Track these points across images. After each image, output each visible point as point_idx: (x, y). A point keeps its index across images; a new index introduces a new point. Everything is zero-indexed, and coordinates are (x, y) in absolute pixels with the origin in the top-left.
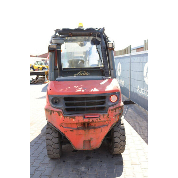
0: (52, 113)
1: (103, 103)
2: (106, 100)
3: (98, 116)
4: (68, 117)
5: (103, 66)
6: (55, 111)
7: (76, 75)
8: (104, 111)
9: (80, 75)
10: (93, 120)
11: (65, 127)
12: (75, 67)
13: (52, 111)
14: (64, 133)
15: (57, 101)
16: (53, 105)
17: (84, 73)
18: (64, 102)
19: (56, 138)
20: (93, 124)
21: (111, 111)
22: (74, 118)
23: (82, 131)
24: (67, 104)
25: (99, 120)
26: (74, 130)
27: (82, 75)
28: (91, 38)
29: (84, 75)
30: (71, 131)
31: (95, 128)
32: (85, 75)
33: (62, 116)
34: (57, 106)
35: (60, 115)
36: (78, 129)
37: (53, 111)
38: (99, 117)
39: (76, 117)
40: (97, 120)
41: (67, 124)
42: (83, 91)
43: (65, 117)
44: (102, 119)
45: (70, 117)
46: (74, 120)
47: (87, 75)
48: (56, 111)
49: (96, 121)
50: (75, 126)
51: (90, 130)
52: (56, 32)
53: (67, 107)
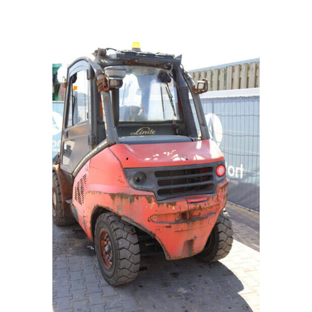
0: (135, 199)
1: (209, 178)
2: (213, 173)
3: (206, 199)
4: (165, 204)
5: (176, 118)
6: (141, 196)
7: (135, 134)
8: (211, 191)
9: (140, 134)
10: (200, 206)
11: (157, 223)
12: (133, 121)
13: (134, 196)
14: (154, 232)
15: (140, 178)
16: (135, 186)
17: (147, 130)
18: (156, 179)
19: (135, 244)
20: (196, 213)
21: (221, 190)
22: (174, 204)
23: (183, 226)
24: (160, 183)
25: (207, 206)
26: (172, 225)
27: (144, 134)
28: (158, 70)
29: (147, 135)
30: (167, 227)
31: (200, 218)
32: (149, 135)
33: (153, 203)
34: (144, 187)
35: (150, 202)
36: (177, 222)
37: (137, 196)
38: (208, 199)
39: (177, 203)
40: (205, 205)
41: (159, 215)
42: (184, 159)
43: (159, 204)
44: (212, 203)
45: (168, 204)
46: (174, 208)
47: (152, 134)
48: (144, 196)
49: (205, 207)
50: (172, 219)
51: (195, 223)
52: (98, 53)
53: (161, 188)
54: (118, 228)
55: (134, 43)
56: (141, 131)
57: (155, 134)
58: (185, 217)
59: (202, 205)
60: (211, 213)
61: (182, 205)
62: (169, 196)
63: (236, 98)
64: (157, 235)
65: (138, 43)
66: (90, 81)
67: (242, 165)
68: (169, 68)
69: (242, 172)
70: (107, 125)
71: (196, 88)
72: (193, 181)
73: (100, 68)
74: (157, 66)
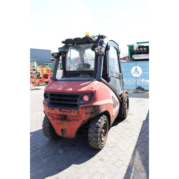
1: (76, 101)
2: (78, 99)
3: (70, 111)
4: (50, 109)
7: (80, 76)
8: (76, 108)
9: (82, 76)
10: (66, 114)
11: (50, 116)
18: (50, 97)
19: (48, 123)
20: (68, 117)
21: (80, 109)
22: (53, 110)
25: (70, 115)
27: (84, 77)
29: (85, 77)
30: (53, 119)
31: (69, 120)
32: (86, 77)
33: (47, 107)
39: (55, 109)
40: (69, 114)
42: (61, 89)
47: (88, 77)
49: (68, 115)
50: (56, 117)
51: (65, 121)
53: (51, 101)
55: (86, 33)
56: (82, 75)
57: (90, 77)
61: (57, 111)
62: (57, 106)
64: (51, 122)
65: (88, 33)
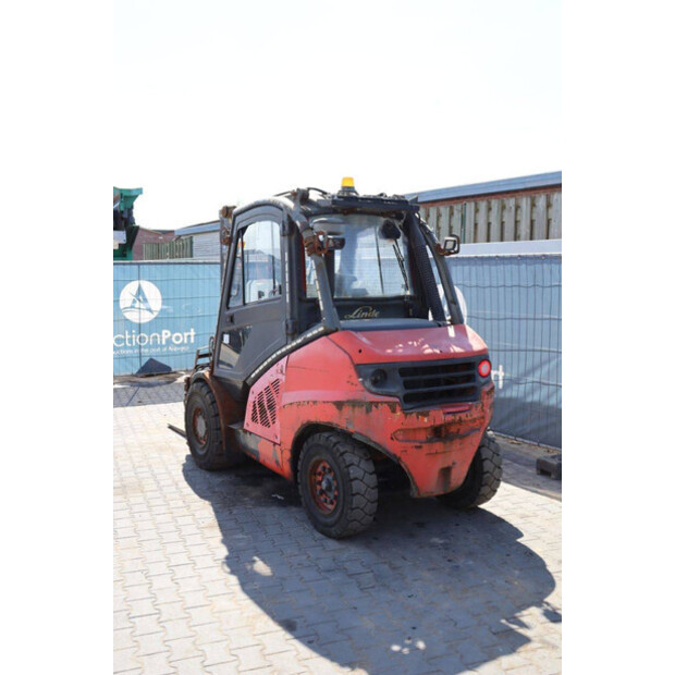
0: (374, 408)
1: (471, 378)
2: (474, 372)
3: (467, 408)
4: (414, 415)
5: (408, 293)
6: (382, 403)
7: (350, 316)
8: (473, 398)
9: (358, 316)
10: (460, 418)
11: (402, 441)
13: (372, 402)
14: (398, 455)
15: (379, 378)
16: (374, 390)
17: (367, 310)
18: (401, 380)
19: (371, 474)
20: (453, 429)
21: (486, 396)
22: (426, 414)
23: (438, 446)
24: (407, 385)
25: (469, 418)
26: (423, 445)
29: (367, 318)
30: (416, 447)
31: (463, 437)
32: (370, 318)
33: (399, 413)
34: (385, 390)
35: (394, 411)
36: (429, 441)
37: (376, 404)
38: (471, 407)
39: (430, 413)
40: (467, 416)
41: (405, 431)
42: (438, 352)
43: (406, 415)
44: (475, 414)
45: (418, 414)
46: (426, 420)
47: (374, 317)
48: (386, 402)
49: (466, 419)
50: (422, 436)
51: (454, 442)
52: (298, 197)
53: (409, 391)
54: (346, 452)
55: (345, 179)
56: (359, 312)
57: (380, 317)
58: (439, 433)
59: (463, 416)
60: (473, 430)
61: (438, 415)
62: (418, 404)
63: (490, 258)
64: (403, 460)
65: (351, 179)
66: (286, 238)
67: (501, 367)
68: (399, 217)
69: (501, 378)
70: (324, 304)
71: (442, 247)
72: (448, 382)
73: (304, 219)
74: (382, 215)
